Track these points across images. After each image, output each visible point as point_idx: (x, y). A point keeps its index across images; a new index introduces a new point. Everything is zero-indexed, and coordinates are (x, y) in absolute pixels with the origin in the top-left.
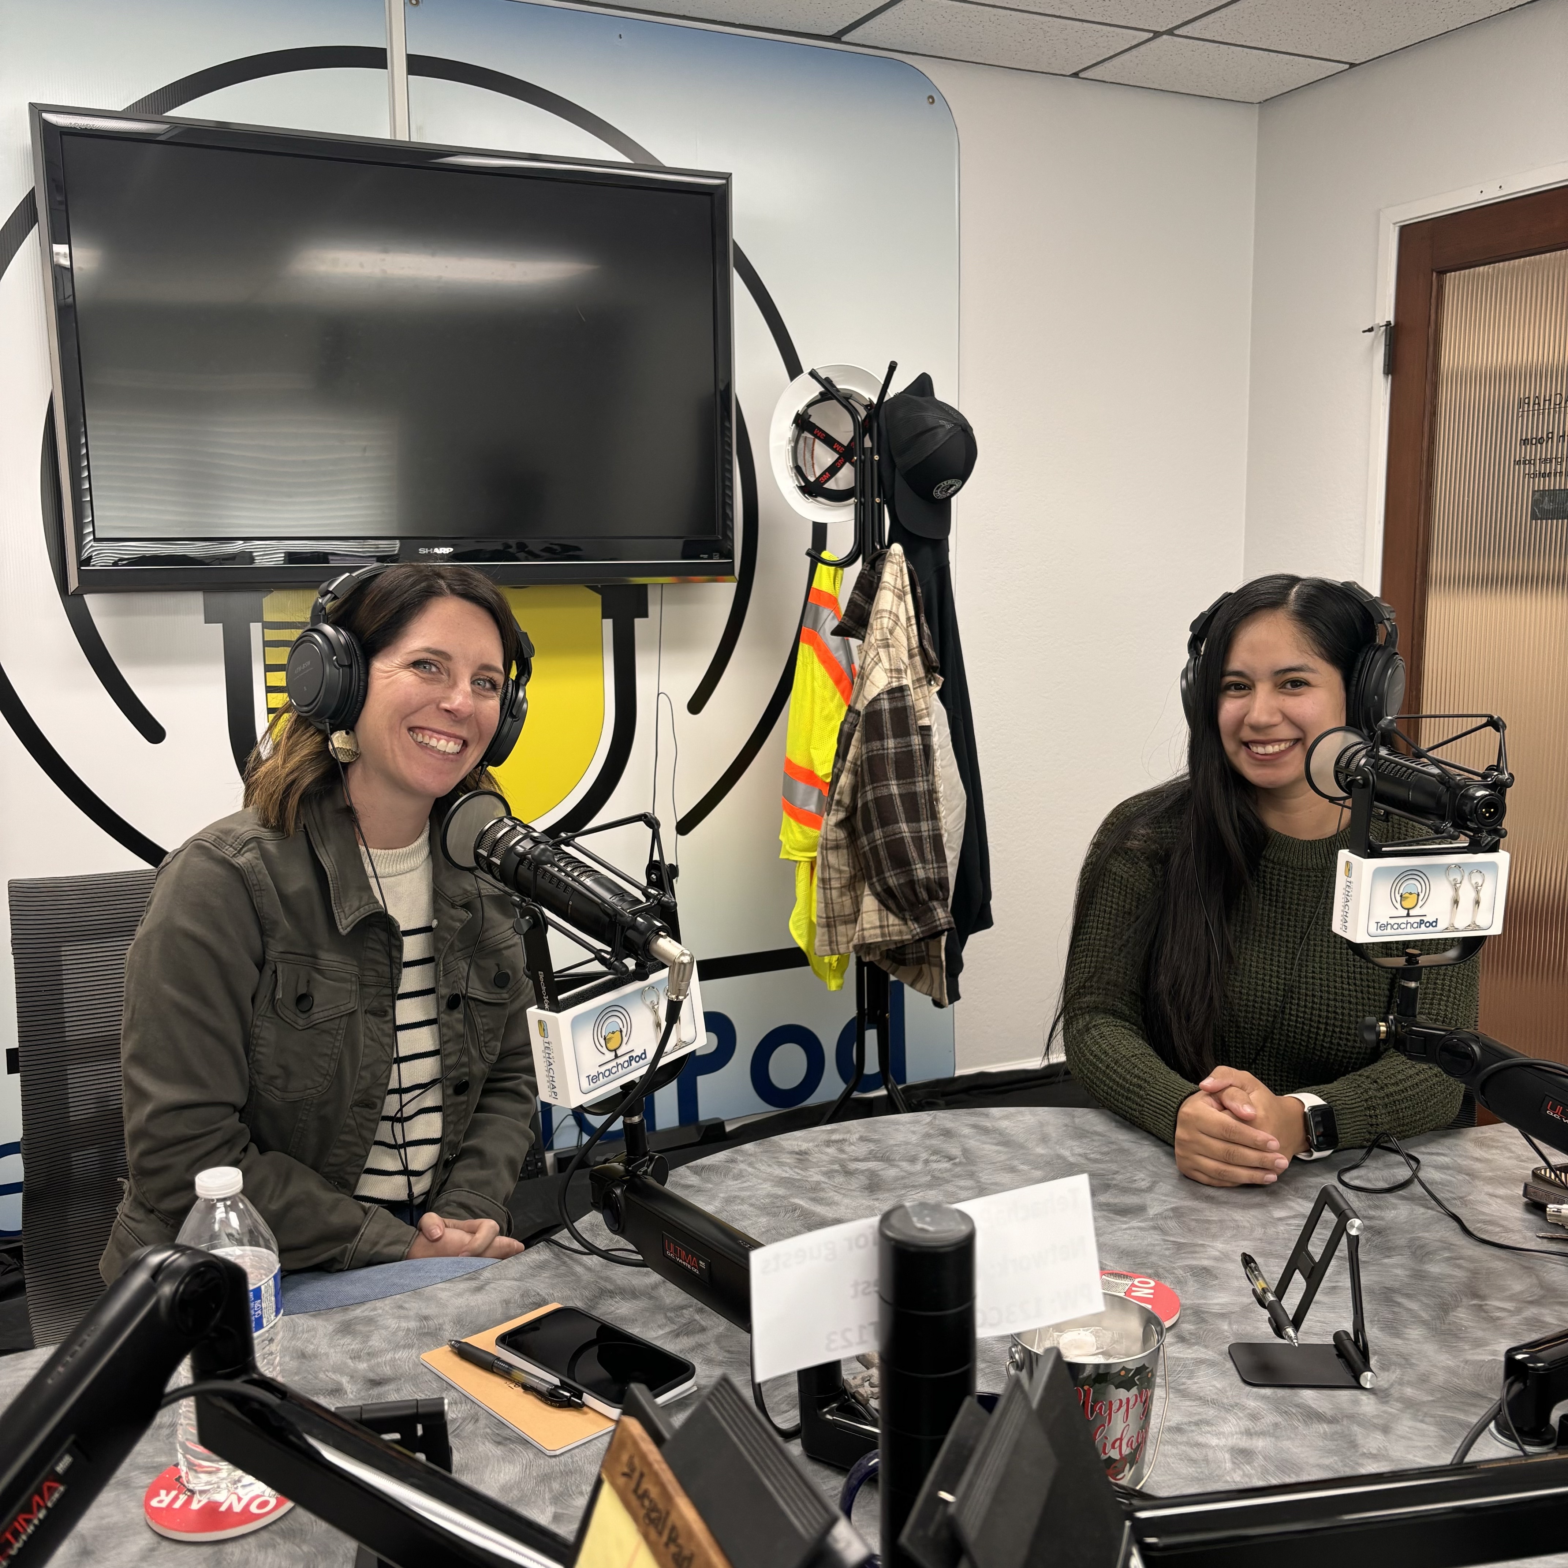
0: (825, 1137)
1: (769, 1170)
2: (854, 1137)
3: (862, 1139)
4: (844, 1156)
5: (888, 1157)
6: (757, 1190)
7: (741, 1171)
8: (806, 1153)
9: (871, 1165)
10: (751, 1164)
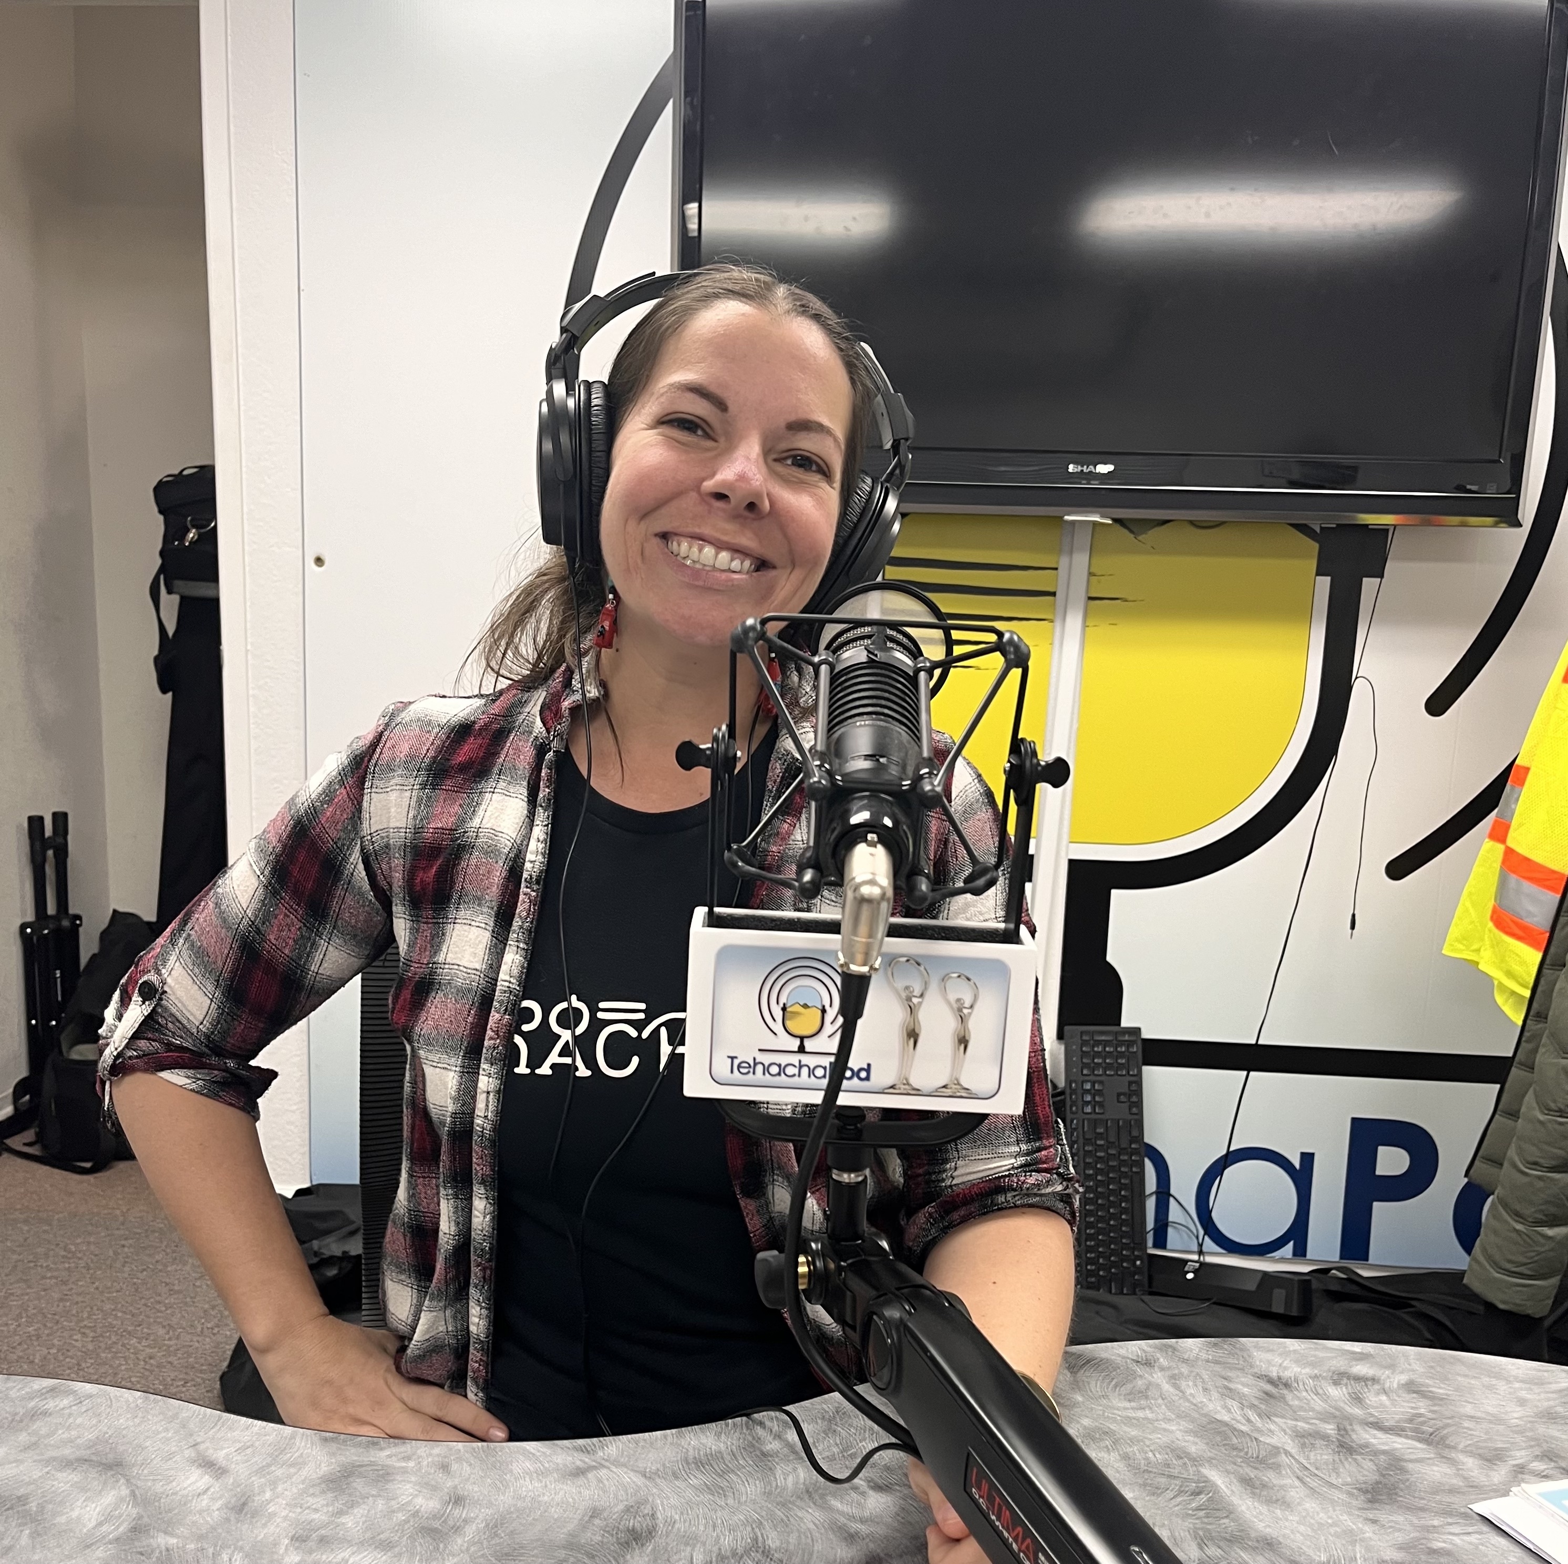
0: (1340, 1364)
1: (1201, 1398)
2: (1397, 1379)
3: (1411, 1387)
4: (1357, 1411)
5: (1443, 1439)
6: (1156, 1430)
7: (1149, 1385)
8: (1287, 1385)
9: (1398, 1443)
10: (1174, 1379)
